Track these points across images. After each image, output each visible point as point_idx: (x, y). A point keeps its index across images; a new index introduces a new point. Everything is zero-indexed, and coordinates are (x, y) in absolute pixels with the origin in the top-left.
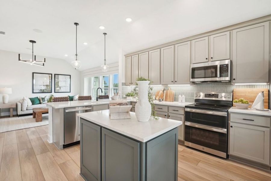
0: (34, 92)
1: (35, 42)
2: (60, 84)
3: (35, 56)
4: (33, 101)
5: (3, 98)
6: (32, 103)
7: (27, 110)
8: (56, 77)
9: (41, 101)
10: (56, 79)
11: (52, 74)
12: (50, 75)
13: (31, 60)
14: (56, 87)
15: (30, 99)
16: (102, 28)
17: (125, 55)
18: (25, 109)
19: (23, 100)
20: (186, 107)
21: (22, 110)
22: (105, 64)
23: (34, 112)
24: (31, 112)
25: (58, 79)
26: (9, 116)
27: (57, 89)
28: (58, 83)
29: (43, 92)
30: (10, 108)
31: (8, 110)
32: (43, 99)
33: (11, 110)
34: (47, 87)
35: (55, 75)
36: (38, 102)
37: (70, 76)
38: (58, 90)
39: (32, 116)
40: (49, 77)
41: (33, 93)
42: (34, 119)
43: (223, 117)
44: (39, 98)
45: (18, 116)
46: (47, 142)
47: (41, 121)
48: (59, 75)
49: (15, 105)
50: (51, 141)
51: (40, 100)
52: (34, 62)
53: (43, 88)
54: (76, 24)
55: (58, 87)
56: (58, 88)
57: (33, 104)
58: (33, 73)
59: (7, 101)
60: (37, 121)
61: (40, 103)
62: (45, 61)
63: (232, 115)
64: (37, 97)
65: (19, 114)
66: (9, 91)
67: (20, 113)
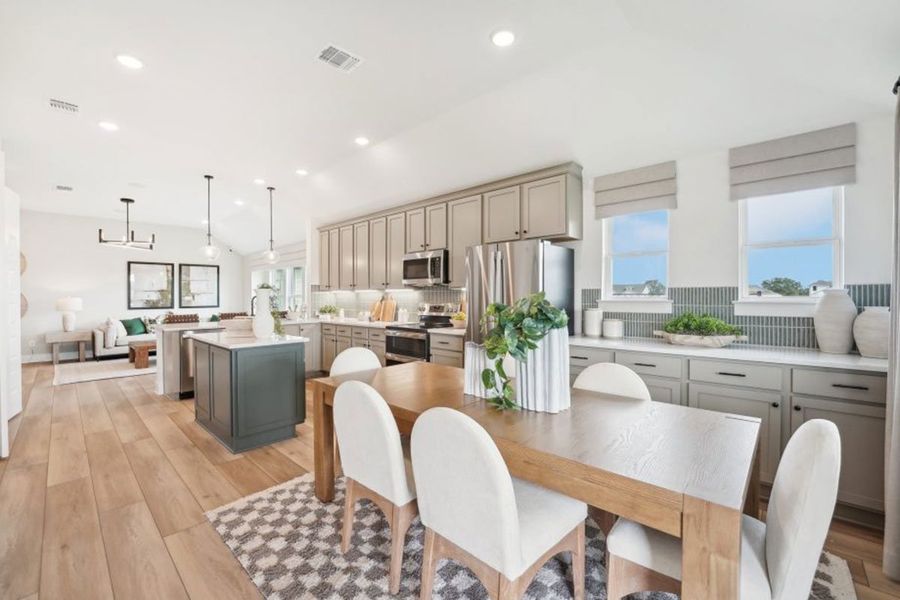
0: (132, 305)
1: (132, 201)
2: (193, 288)
3: (133, 232)
4: (129, 327)
5: (64, 320)
6: (127, 331)
7: (116, 346)
8: (183, 272)
9: (149, 328)
10: (183, 277)
11: (173, 265)
12: (170, 267)
13: (124, 239)
14: (183, 294)
15: (124, 322)
16: (260, 182)
17: (318, 229)
18: (111, 342)
19: (108, 324)
20: (388, 328)
21: (104, 347)
22: (272, 249)
23: (131, 349)
24: (126, 350)
25: (189, 276)
26: (78, 361)
27: (186, 299)
28: (189, 284)
29: (153, 306)
30: (79, 342)
31: (76, 346)
32: (152, 322)
33: (82, 346)
34: (162, 295)
35: (180, 266)
36: (142, 329)
37: (218, 267)
38: (189, 301)
39: (127, 360)
40: (168, 271)
41: (129, 308)
42: (132, 365)
43: (421, 341)
44: (143, 319)
45: (96, 358)
46: (154, 394)
47: (147, 367)
48: (191, 268)
49: (90, 335)
50: (160, 391)
51: (144, 326)
52: (132, 243)
53: (154, 297)
54: (209, 177)
55: (187, 295)
56: (190, 298)
57: (129, 333)
58: (129, 263)
59: (71, 327)
60: (137, 367)
61: (146, 332)
62: (153, 241)
63: (432, 337)
64: (139, 319)
65: (98, 354)
66: (77, 304)
67: (100, 351)
